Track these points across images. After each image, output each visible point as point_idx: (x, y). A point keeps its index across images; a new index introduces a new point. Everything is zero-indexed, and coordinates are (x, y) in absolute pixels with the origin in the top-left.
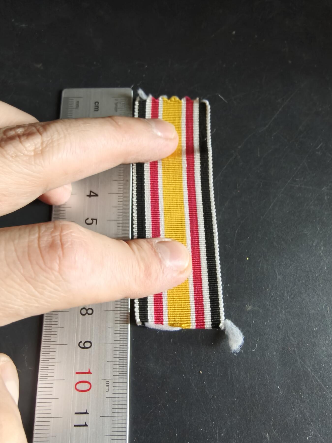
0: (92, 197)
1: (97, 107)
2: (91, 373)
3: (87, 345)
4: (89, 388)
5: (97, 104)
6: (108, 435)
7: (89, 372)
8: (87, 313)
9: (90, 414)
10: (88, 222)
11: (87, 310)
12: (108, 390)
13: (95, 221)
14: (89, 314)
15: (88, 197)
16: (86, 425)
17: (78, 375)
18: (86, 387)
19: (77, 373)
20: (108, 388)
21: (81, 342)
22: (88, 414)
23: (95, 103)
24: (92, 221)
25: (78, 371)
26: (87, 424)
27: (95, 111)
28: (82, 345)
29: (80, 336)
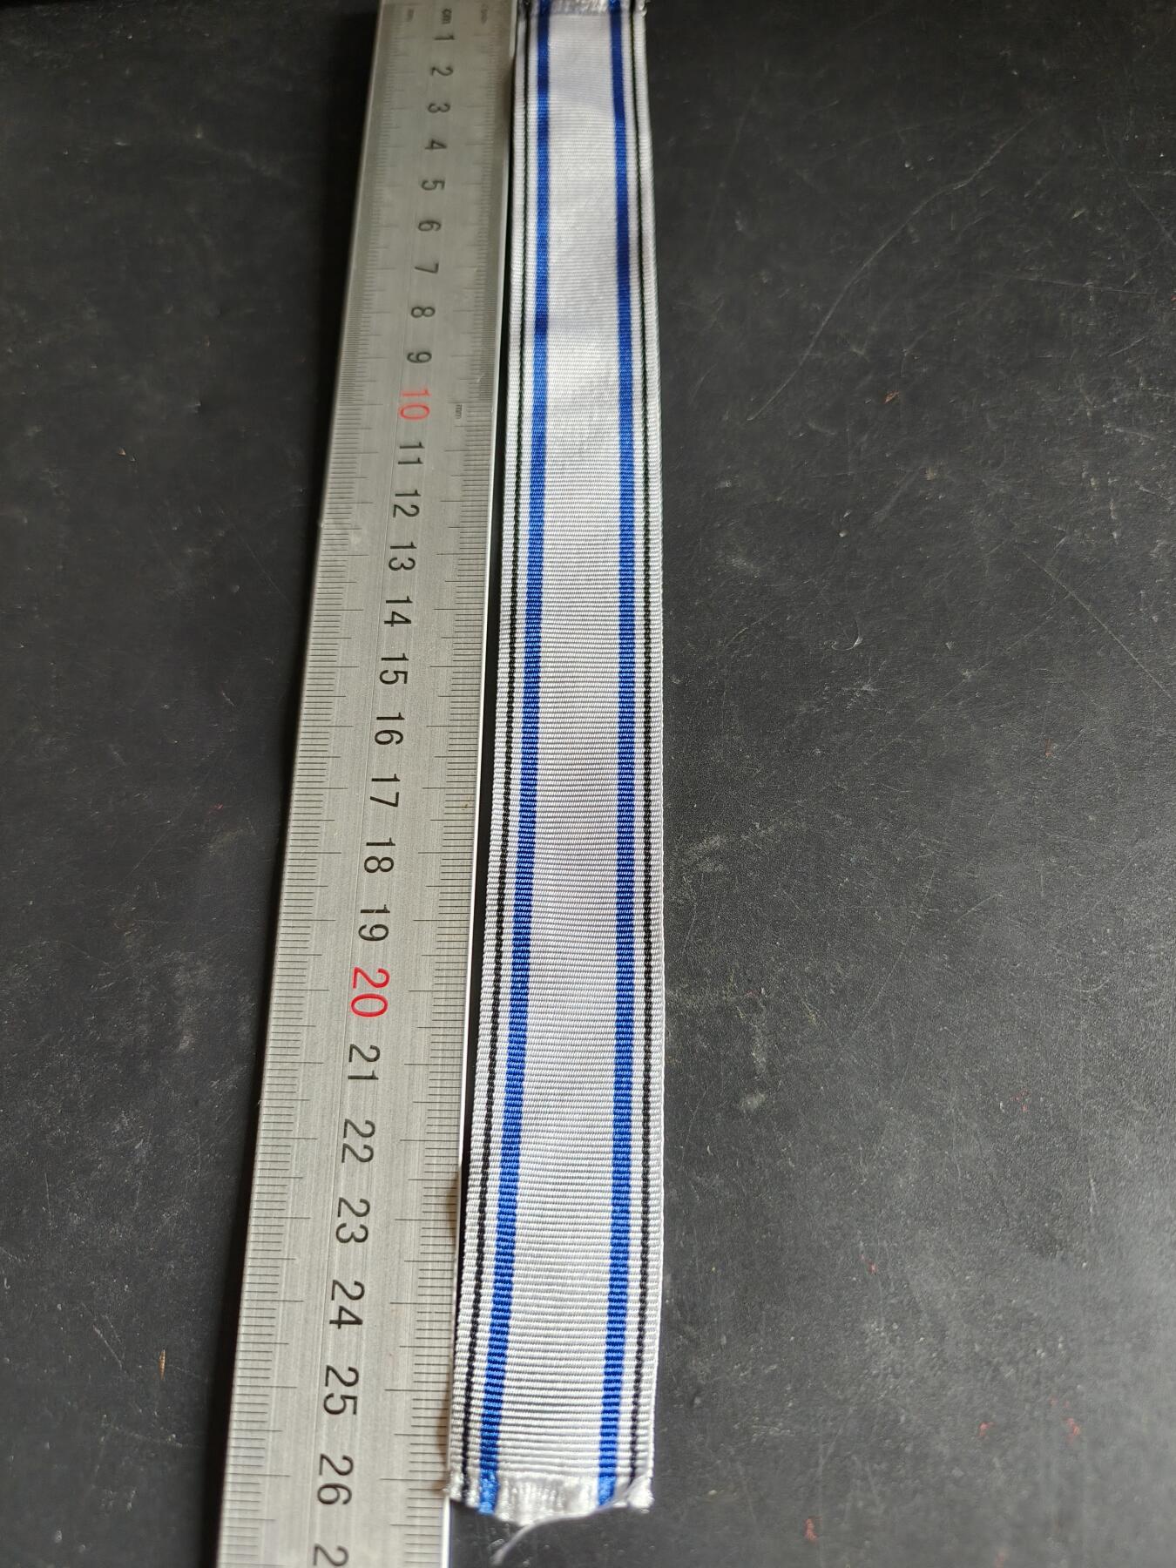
0: (435, 151)
14: (427, 316)
15: (428, 151)
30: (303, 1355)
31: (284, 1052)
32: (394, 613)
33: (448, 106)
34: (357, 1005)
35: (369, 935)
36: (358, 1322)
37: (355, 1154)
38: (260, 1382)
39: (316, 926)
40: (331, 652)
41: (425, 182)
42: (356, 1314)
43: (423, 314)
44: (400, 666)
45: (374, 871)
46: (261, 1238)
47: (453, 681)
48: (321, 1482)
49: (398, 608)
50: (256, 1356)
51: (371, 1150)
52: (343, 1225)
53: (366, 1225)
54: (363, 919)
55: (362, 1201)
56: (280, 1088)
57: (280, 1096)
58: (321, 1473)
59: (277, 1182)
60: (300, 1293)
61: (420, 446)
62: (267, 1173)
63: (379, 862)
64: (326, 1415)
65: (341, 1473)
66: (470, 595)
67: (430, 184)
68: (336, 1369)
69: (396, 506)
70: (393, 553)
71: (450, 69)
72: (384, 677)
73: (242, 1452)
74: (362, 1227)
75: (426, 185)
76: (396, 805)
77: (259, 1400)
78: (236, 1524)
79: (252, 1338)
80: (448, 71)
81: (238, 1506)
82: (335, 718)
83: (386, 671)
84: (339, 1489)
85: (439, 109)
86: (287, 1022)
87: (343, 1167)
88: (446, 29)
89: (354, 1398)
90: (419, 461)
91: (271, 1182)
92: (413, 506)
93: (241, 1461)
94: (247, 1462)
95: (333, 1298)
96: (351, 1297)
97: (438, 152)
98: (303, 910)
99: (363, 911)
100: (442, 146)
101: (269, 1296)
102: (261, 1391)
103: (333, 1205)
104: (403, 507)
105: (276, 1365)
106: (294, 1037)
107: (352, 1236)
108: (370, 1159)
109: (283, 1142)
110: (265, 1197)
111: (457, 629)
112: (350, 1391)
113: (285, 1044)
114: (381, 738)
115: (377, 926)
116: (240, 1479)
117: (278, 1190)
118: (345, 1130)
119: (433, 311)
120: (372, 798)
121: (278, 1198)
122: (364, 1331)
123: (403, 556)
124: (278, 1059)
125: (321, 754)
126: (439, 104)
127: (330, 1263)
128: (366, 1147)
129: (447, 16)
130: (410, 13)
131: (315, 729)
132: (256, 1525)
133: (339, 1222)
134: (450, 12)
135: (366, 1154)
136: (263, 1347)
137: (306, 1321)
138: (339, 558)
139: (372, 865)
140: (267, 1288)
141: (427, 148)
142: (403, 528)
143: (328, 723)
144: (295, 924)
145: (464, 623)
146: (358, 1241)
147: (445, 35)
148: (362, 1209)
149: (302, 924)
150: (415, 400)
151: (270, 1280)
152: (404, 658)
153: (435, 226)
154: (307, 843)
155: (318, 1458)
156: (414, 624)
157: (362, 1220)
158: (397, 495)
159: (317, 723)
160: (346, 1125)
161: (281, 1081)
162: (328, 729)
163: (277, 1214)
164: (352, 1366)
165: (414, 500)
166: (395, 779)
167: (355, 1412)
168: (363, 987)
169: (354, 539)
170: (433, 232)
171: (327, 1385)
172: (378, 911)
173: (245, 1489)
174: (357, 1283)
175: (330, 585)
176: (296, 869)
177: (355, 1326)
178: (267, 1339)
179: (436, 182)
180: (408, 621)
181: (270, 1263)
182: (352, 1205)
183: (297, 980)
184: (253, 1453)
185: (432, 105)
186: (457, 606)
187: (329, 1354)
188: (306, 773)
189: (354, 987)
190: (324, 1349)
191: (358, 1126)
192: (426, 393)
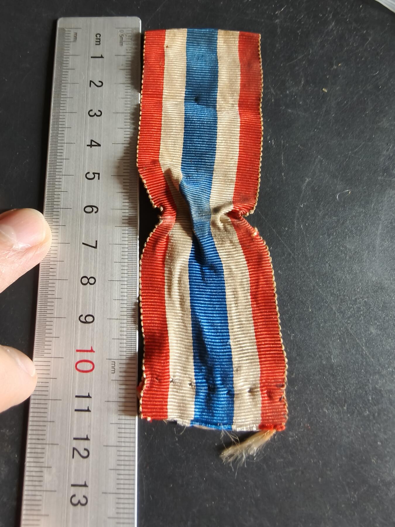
1: (99, 40)
2: (94, 352)
3: (89, 319)
4: (92, 368)
5: (98, 36)
6: (113, 422)
7: (92, 351)
8: (88, 282)
9: (93, 397)
10: (88, 176)
11: (88, 279)
12: (114, 372)
13: (97, 176)
16: (88, 410)
17: (78, 353)
18: (89, 366)
19: (77, 351)
20: (114, 369)
21: (82, 316)
22: (91, 397)
23: (96, 36)
24: (93, 176)
25: (79, 349)
26: (90, 409)
27: (96, 44)
28: (83, 319)
29: (80, 309)
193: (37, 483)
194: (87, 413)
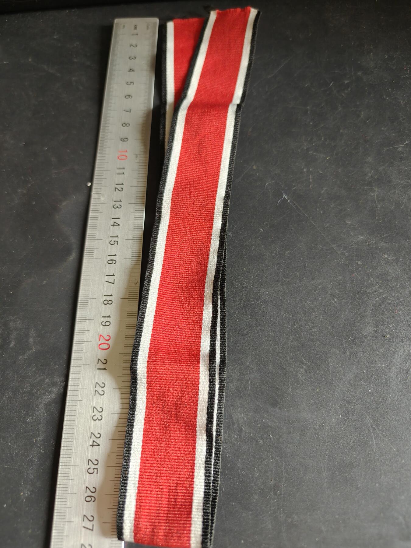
30: (81, 455)
31: (77, 361)
32: (114, 222)
33: (135, 58)
34: (100, 346)
35: (105, 325)
36: (99, 445)
37: (99, 393)
38: (67, 464)
39: (88, 321)
40: (94, 235)
41: (127, 83)
42: (98, 443)
43: (126, 126)
44: (116, 239)
45: (106, 304)
46: (69, 419)
47: (133, 244)
48: (86, 495)
49: (115, 220)
50: (66, 456)
51: (104, 392)
52: (95, 415)
53: (102, 415)
54: (103, 319)
55: (101, 408)
56: (76, 372)
57: (75, 375)
58: (86, 492)
59: (74, 402)
60: (80, 437)
61: (124, 169)
62: (71, 399)
63: (108, 301)
64: (88, 474)
65: (92, 492)
66: (139, 217)
67: (129, 83)
68: (91, 460)
69: (116, 188)
70: (114, 203)
71: (136, 45)
72: (111, 243)
73: (61, 486)
74: (101, 416)
75: (128, 84)
76: (113, 283)
77: (67, 470)
78: (59, 509)
79: (65, 451)
80: (136, 46)
81: (60, 503)
82: (95, 255)
83: (111, 241)
84: (92, 497)
85: (133, 59)
86: (78, 352)
87: (95, 397)
88: (135, 32)
89: (97, 469)
90: (123, 174)
91: (72, 402)
92: (121, 188)
93: (61, 489)
94: (63, 489)
95: (91, 438)
96: (96, 437)
97: (132, 73)
98: (84, 316)
99: (103, 317)
100: (133, 71)
101: (71, 438)
102: (68, 467)
103: (91, 409)
104: (118, 188)
105: (72, 459)
106: (80, 356)
107: (97, 418)
108: (103, 394)
109: (76, 389)
110: (70, 407)
111: (135, 227)
112: (96, 467)
113: (77, 358)
114: (110, 262)
115: (107, 322)
116: (60, 494)
117: (74, 404)
118: (96, 386)
119: (129, 124)
120: (106, 281)
121: (74, 407)
122: (101, 448)
123: (118, 204)
124: (75, 363)
125: (90, 267)
126: (133, 56)
127: (90, 427)
128: (102, 391)
129: (136, 27)
130: (124, 26)
131: (89, 259)
132: (65, 509)
133: (93, 414)
134: (137, 26)
135: (102, 393)
136: (68, 453)
137: (82, 445)
138: (97, 204)
139: (106, 302)
140: (70, 435)
141: (128, 71)
142: (118, 195)
143: (93, 257)
144: (81, 321)
145: (137, 226)
146: (99, 420)
147: (135, 34)
148: (101, 410)
149: (83, 321)
150: (123, 154)
151: (71, 432)
152: (117, 237)
153: (130, 97)
154: (86, 295)
155: (85, 488)
156: (121, 226)
157: (101, 414)
158: (116, 184)
159: (89, 257)
160: (96, 384)
161: (76, 370)
162: (93, 259)
163: (74, 412)
164: (97, 459)
165: (121, 186)
166: (113, 275)
167: (97, 473)
168: (103, 341)
169: (102, 199)
170: (130, 99)
171: (88, 465)
172: (107, 317)
173: (62, 497)
174: (98, 433)
175: (94, 213)
176: (82, 303)
177: (98, 447)
178: (70, 451)
179: (131, 83)
180: (119, 225)
181: (71, 427)
182: (98, 409)
183: (82, 338)
184: (65, 486)
185: (130, 57)
186: (135, 220)
187: (89, 455)
188: (85, 273)
189: (100, 340)
190: (88, 453)
191: (100, 384)
192: (126, 151)
193: (97, 201)
194: (123, 175)
